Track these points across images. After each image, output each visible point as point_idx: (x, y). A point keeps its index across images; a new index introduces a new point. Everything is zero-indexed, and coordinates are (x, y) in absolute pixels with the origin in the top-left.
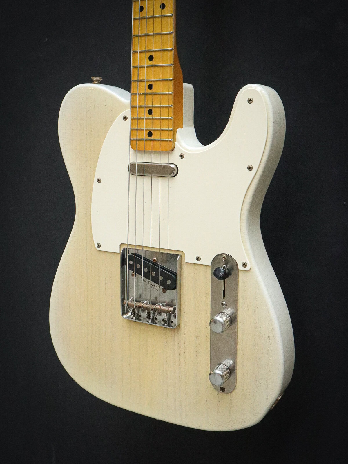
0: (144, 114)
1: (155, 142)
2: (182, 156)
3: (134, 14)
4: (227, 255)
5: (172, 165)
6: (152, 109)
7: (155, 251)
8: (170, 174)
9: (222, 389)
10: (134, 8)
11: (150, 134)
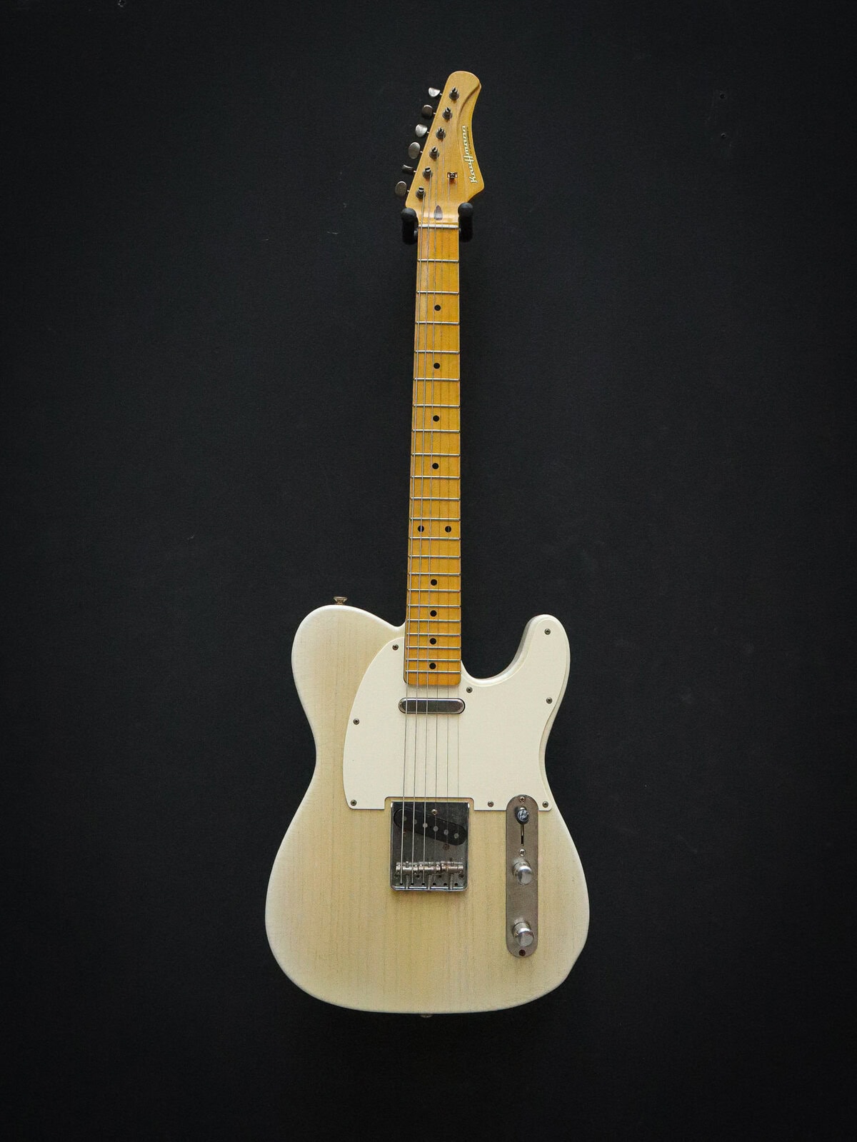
0: (425, 644)
1: (439, 675)
2: (469, 690)
3: (413, 534)
4: (525, 796)
5: (459, 701)
6: (436, 638)
7: (434, 801)
8: (457, 710)
9: (522, 953)
10: (413, 528)
11: (433, 666)
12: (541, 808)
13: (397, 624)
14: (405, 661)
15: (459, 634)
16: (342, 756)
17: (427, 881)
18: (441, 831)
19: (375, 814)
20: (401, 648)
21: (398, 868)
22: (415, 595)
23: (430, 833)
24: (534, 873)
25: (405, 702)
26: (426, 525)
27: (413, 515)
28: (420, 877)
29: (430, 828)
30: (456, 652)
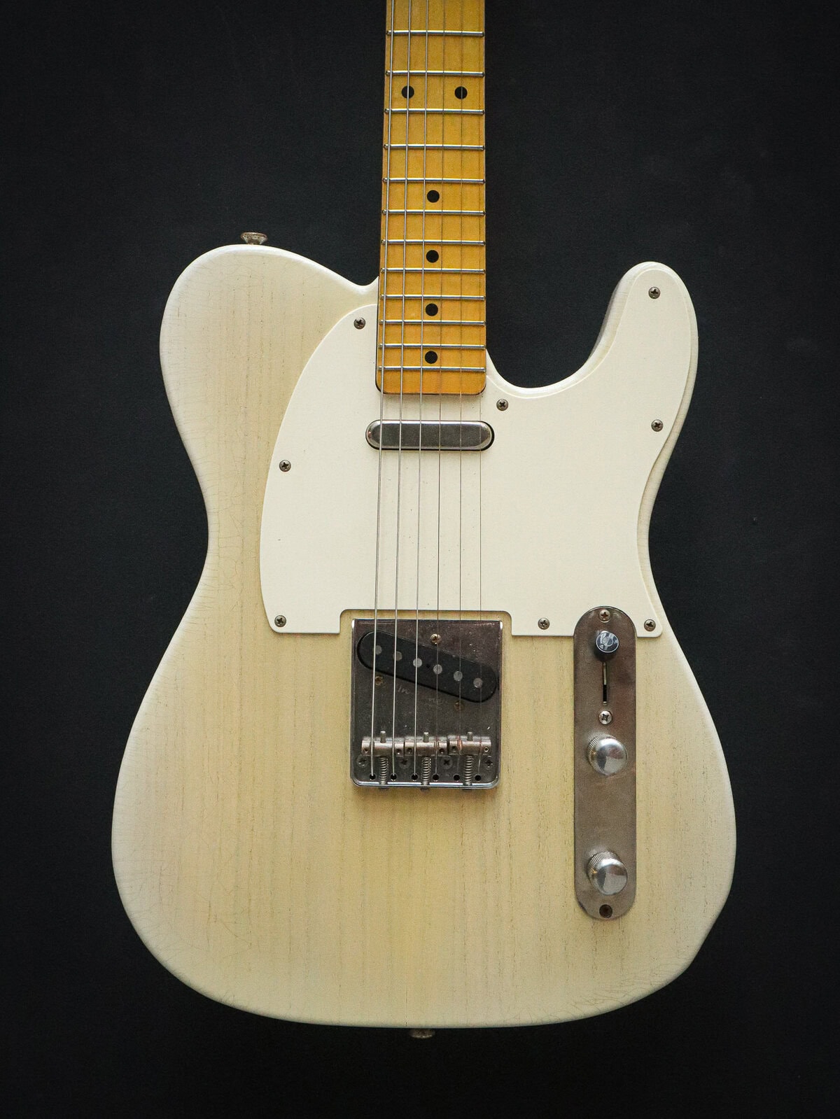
0: (416, 314)
1: (445, 375)
2: (502, 406)
3: (394, 103)
4: (611, 610)
5: (483, 425)
6: (437, 304)
7: (435, 618)
8: (477, 443)
9: (606, 911)
10: (392, 90)
11: (431, 357)
12: (641, 631)
13: (363, 280)
14: (379, 348)
15: (483, 296)
16: (258, 533)
17: (420, 771)
18: (448, 674)
19: (322, 643)
20: (371, 326)
21: (365, 743)
22: (397, 222)
23: (427, 682)
24: (630, 755)
25: (379, 427)
26: (418, 85)
27: (394, 66)
28: (406, 764)
29: (427, 667)
30: (475, 331)
